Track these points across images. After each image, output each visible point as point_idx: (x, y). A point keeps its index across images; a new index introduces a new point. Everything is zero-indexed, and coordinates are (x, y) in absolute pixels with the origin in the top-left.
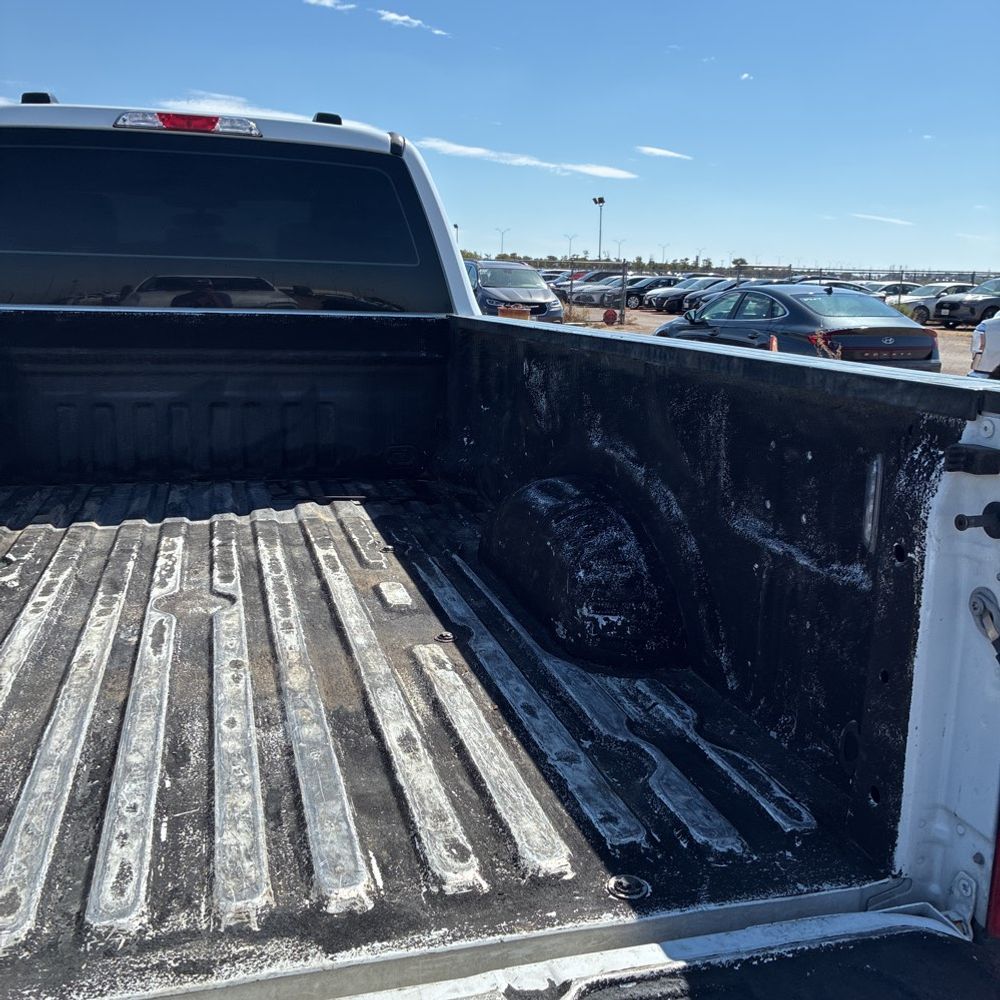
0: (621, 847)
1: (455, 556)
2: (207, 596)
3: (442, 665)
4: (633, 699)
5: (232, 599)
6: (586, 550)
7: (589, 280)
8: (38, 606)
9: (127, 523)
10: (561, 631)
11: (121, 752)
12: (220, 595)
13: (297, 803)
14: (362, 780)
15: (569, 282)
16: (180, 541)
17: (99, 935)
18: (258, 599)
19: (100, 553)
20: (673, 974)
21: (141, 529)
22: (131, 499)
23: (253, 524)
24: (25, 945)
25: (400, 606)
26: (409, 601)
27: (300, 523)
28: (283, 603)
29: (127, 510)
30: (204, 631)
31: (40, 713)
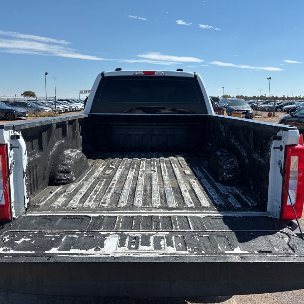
0: (219, 205)
1: (202, 167)
2: (150, 171)
3: (194, 182)
4: (231, 190)
5: (155, 171)
6: (226, 162)
7: (264, 103)
8: (119, 171)
9: (134, 159)
10: (220, 179)
11: (137, 188)
12: (153, 171)
13: (165, 196)
14: (177, 195)
15: (257, 104)
16: (145, 162)
17: (136, 206)
18: (160, 172)
19: (129, 163)
20: (221, 216)
21: (137, 160)
22: (134, 155)
23: (160, 160)
24: (125, 206)
25: (188, 174)
26: (190, 173)
27: (170, 160)
28: (165, 172)
29: (134, 157)
30: (150, 176)
31: (123, 184)
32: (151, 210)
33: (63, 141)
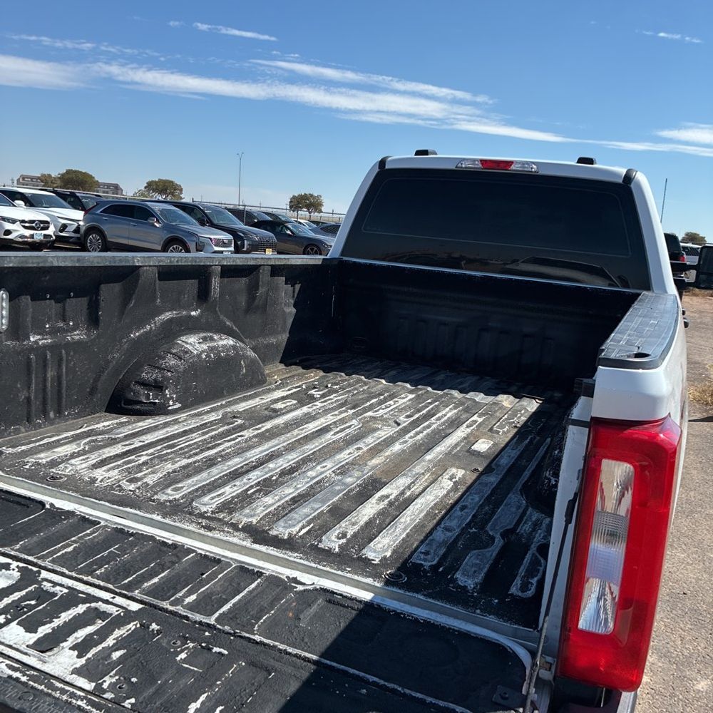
0: (414, 563)
2: (391, 422)
3: (452, 478)
5: (398, 425)
9: (398, 385)
12: (396, 422)
16: (412, 396)
17: (192, 507)
21: (401, 388)
23: (460, 398)
24: (170, 501)
26: (484, 450)
27: (486, 404)
32: (209, 529)
33: (193, 313)
